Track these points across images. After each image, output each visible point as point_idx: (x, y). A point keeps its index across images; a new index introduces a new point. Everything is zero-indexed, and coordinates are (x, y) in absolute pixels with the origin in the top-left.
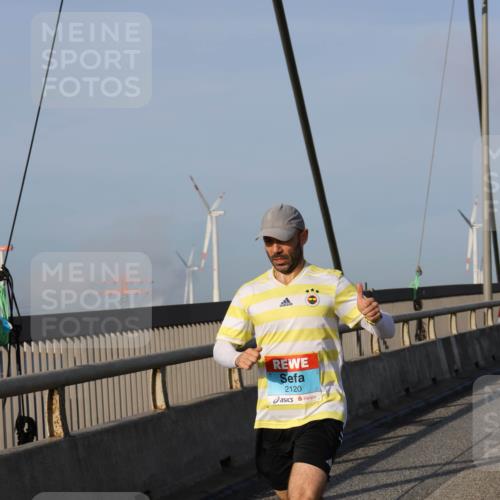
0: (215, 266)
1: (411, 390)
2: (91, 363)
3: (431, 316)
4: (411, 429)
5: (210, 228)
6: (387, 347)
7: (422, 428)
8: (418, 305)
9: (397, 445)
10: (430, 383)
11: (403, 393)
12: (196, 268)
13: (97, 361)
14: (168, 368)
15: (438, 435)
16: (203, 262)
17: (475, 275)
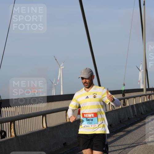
0: (62, 84)
1: (122, 121)
2: (23, 114)
3: (128, 98)
4: (121, 133)
5: (60, 72)
6: (114, 108)
7: (125, 133)
8: (124, 95)
9: (117, 138)
10: (127, 119)
11: (119, 122)
12: (56, 84)
13: (25, 113)
14: (47, 115)
15: (130, 135)
16: (58, 82)
17: (141, 86)
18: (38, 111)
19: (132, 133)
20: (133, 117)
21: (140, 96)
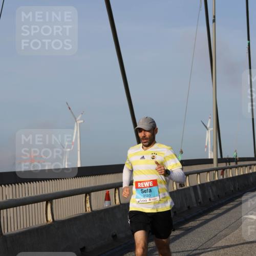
1: (177, 212)
2: (14, 198)
3: (187, 174)
4: (177, 233)
5: (76, 129)
10: (186, 209)
13: (18, 197)
14: (54, 201)
17: (209, 154)
18: (38, 194)
19: (194, 231)
20: (195, 205)
21: (208, 171)
